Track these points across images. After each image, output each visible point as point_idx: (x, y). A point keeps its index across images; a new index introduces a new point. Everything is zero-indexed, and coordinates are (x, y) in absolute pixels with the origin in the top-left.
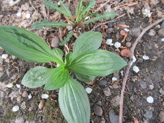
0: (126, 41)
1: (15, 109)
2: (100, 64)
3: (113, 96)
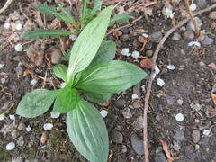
0: (146, 49)
1: (10, 147)
3: (135, 117)
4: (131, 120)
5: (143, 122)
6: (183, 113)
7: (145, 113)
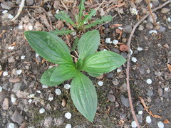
0: (122, 38)
1: (42, 111)
2: (105, 63)
3: (121, 84)
4: (119, 86)
5: (127, 87)
6: (151, 78)
7: (128, 81)
